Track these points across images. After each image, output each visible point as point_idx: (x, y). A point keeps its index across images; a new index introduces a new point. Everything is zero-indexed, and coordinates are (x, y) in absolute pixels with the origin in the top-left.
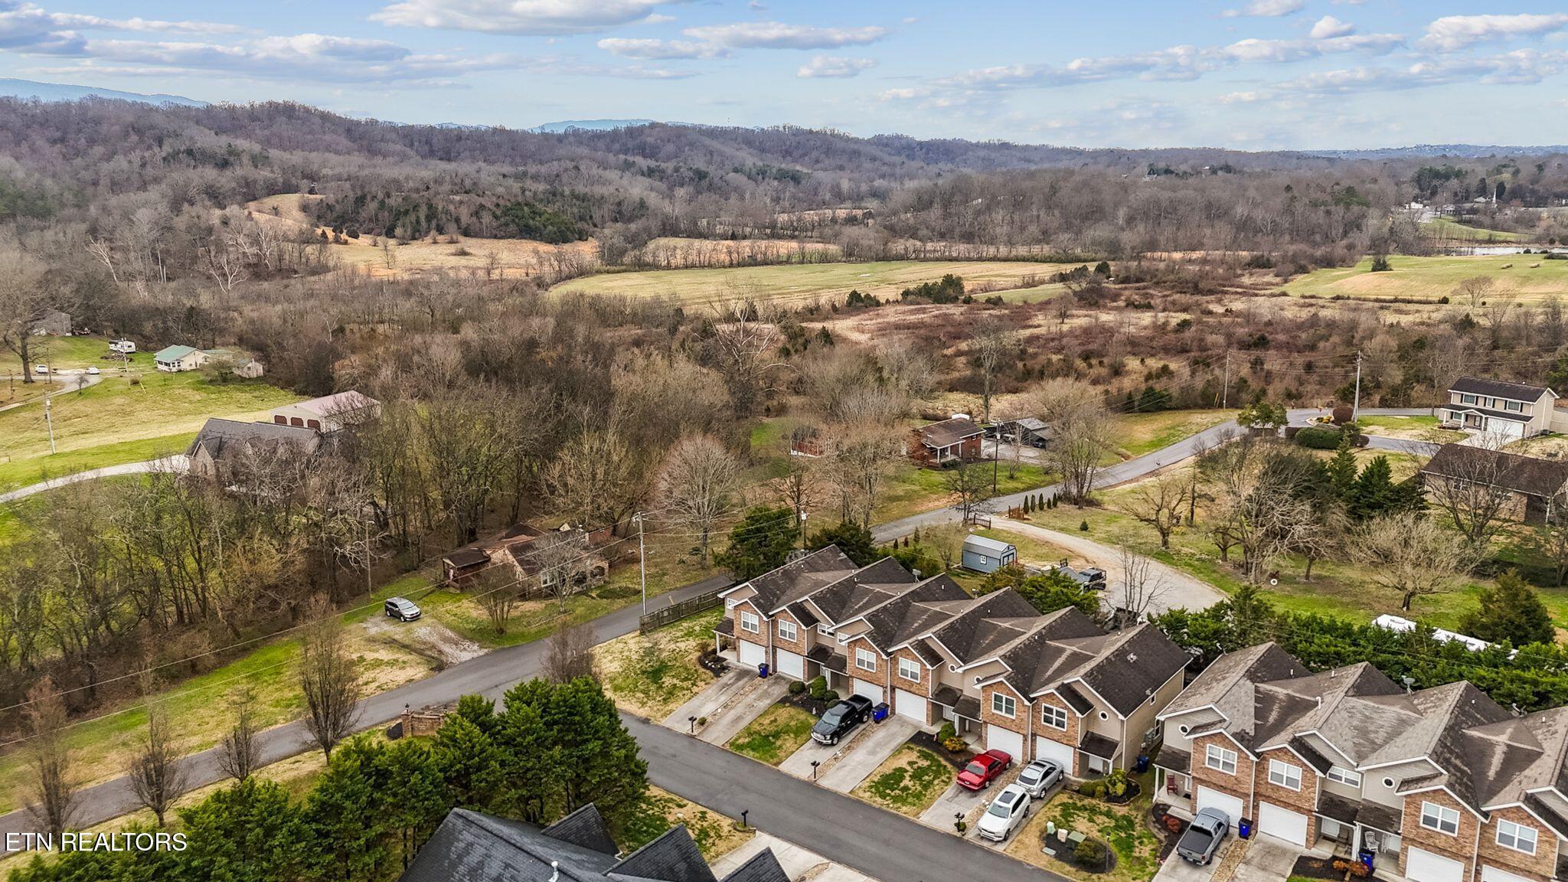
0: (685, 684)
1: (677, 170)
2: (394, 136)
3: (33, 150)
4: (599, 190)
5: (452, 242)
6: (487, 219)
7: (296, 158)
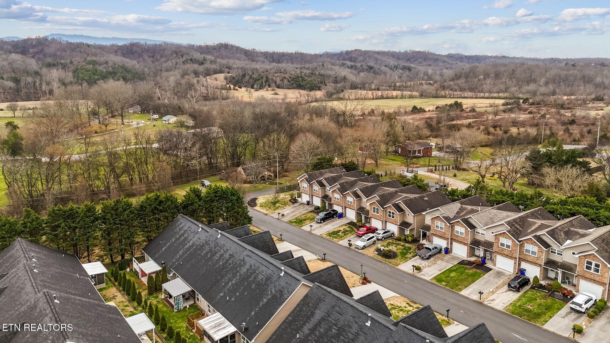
0: (282, 206)
1: (362, 66)
2: (261, 55)
3: (144, 59)
4: (329, 73)
5: (273, 90)
6: (286, 82)
7: (224, 62)
